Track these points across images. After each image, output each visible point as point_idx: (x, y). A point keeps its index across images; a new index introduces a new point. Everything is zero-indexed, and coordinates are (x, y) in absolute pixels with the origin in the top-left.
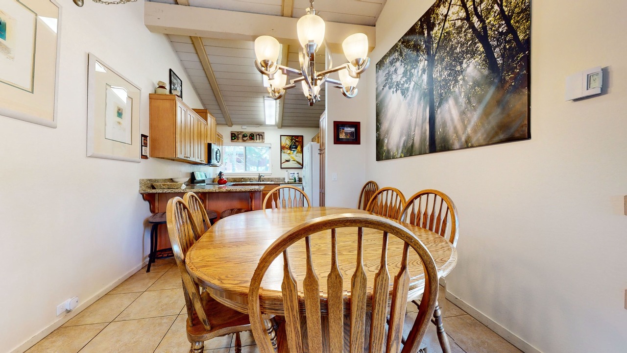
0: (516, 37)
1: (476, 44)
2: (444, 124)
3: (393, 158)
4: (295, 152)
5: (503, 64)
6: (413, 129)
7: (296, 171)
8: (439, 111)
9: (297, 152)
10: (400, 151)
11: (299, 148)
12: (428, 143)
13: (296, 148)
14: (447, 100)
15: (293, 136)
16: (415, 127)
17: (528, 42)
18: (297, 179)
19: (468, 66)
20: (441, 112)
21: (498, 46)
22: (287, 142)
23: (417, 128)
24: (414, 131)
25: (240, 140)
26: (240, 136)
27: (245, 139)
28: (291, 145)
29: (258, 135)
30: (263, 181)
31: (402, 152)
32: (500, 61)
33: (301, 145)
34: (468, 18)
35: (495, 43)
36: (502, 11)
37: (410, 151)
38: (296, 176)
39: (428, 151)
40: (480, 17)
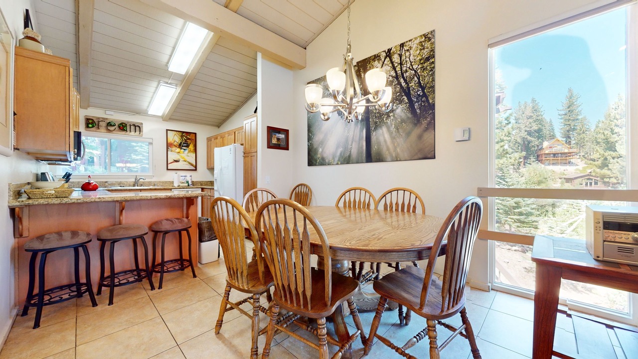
0: (428, 101)
1: (402, 96)
2: (379, 144)
3: (328, 165)
4: (187, 151)
5: (420, 113)
6: (350, 143)
7: (188, 174)
8: (374, 133)
9: (190, 151)
10: (337, 159)
11: (191, 147)
12: (365, 156)
13: (188, 146)
14: (381, 127)
15: (183, 132)
16: (352, 142)
17: (434, 105)
18: (190, 183)
19: (397, 108)
20: (376, 135)
21: (417, 102)
22: (175, 139)
23: (354, 143)
24: (352, 145)
25: (103, 129)
26: (103, 124)
27: (111, 128)
28: (181, 143)
29: (134, 125)
30: (141, 185)
31: (339, 160)
32: (418, 111)
33: (194, 143)
34: (397, 77)
35: (415, 100)
36: (419, 82)
37: (347, 160)
38: (189, 179)
39: (364, 161)
40: (405, 80)
